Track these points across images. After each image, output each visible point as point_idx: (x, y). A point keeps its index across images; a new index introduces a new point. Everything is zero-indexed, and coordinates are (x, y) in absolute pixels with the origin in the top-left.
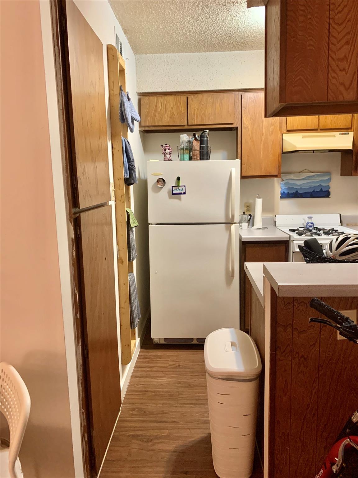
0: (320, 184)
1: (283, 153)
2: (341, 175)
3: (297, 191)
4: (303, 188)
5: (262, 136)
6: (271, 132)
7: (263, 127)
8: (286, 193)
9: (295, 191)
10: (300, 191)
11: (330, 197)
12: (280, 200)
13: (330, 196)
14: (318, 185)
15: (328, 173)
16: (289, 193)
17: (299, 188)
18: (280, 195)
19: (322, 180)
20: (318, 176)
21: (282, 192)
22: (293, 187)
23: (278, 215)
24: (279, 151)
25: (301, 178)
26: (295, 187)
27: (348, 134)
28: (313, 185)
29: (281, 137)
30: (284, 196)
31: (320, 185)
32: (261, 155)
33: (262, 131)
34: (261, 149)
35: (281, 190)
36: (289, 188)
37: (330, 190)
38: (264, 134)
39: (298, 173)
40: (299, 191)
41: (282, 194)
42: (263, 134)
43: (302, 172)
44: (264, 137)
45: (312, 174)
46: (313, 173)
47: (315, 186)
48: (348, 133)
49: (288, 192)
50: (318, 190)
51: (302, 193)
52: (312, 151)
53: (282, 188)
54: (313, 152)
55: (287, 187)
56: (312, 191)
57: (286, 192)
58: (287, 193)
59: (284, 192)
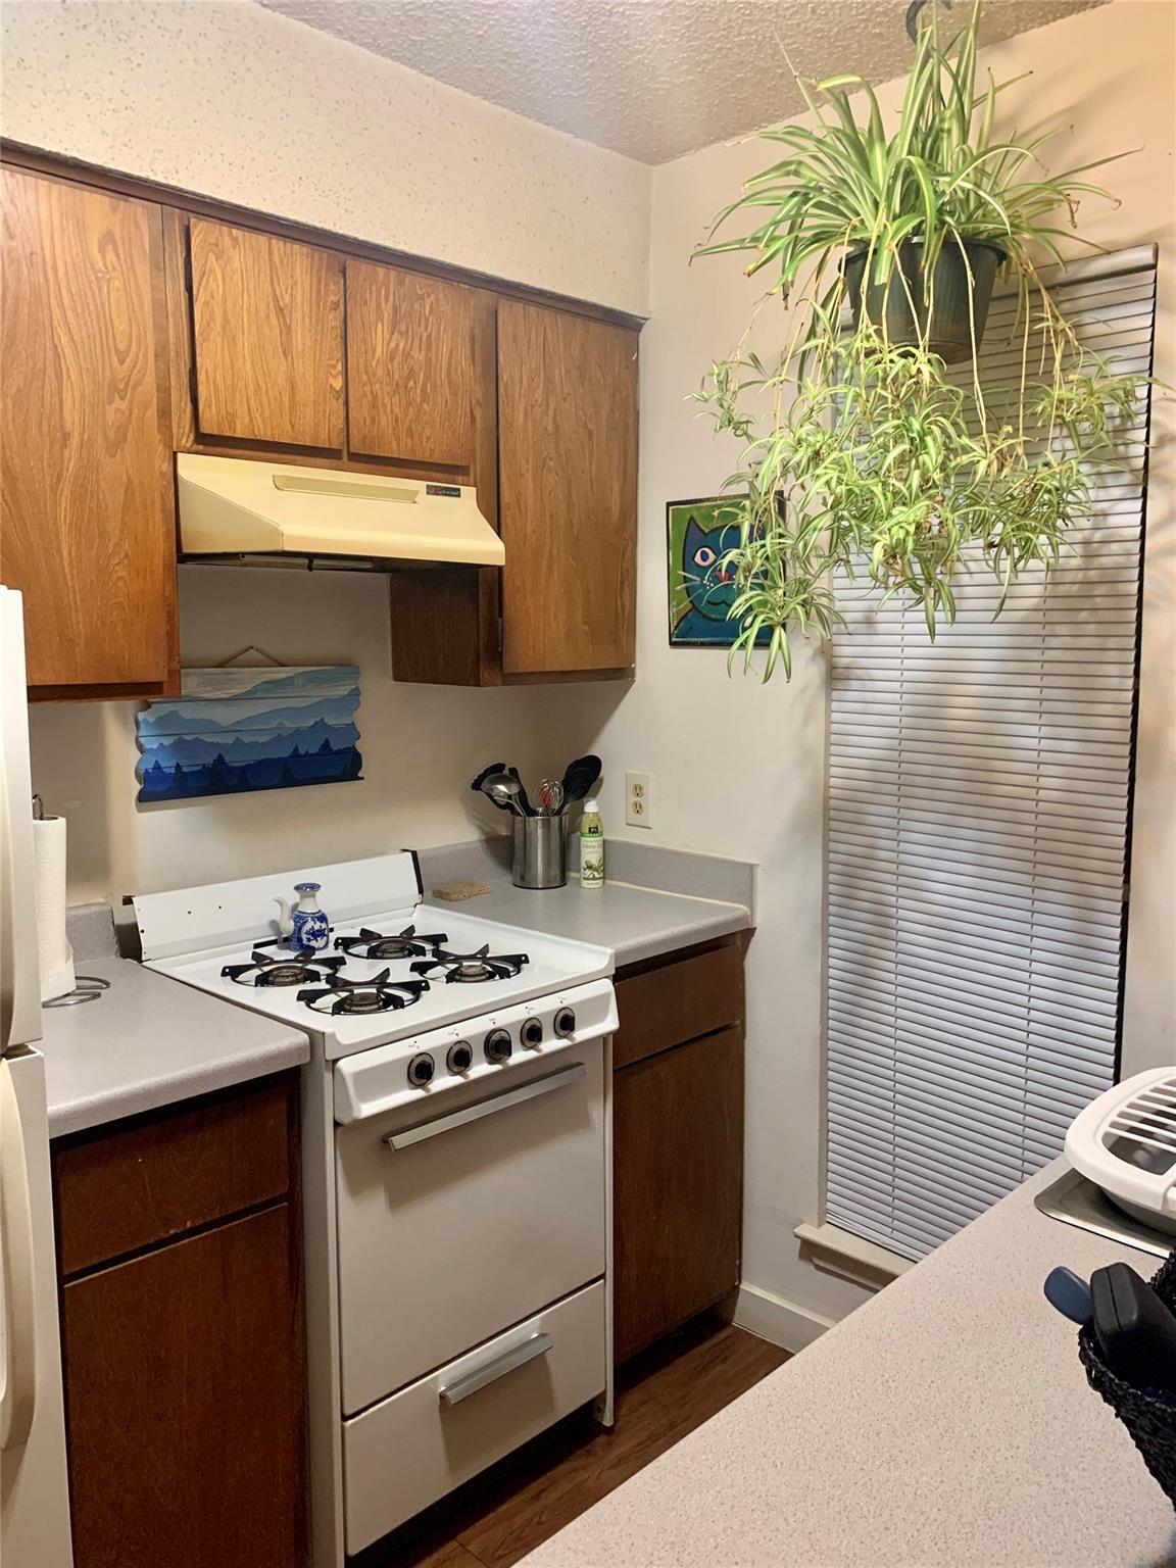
0: (318, 720)
1: (184, 558)
2: (397, 678)
3: (220, 759)
4: (247, 739)
5: (64, 446)
6: (112, 435)
7: (67, 396)
8: (166, 770)
9: (209, 760)
10: (234, 759)
11: (362, 778)
12: (139, 811)
13: (360, 775)
14: (312, 723)
15: (347, 668)
16: (185, 769)
17: (229, 740)
18: (137, 787)
19: (326, 701)
20: (310, 679)
21: (150, 766)
22: (200, 737)
23: (139, 895)
24: (160, 549)
25: (234, 692)
26: (209, 739)
27: (456, 493)
28: (291, 725)
29: (166, 467)
30: (157, 788)
31: (320, 724)
32: (66, 563)
33: (62, 419)
34: (64, 529)
35: (138, 755)
36: (180, 746)
37: (360, 746)
38: (75, 440)
39: (217, 667)
40: (227, 759)
41: (144, 777)
42: (66, 437)
43: (232, 663)
44: (72, 452)
45: (282, 673)
46: (283, 666)
47: (298, 729)
48: (459, 490)
49: (178, 766)
50: (314, 750)
51: (242, 769)
52: (306, 561)
53: (147, 746)
54: (310, 568)
55: (167, 742)
56: (287, 755)
57: (168, 765)
58: (173, 771)
59: (157, 767)
